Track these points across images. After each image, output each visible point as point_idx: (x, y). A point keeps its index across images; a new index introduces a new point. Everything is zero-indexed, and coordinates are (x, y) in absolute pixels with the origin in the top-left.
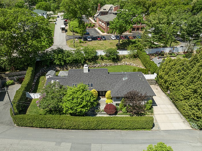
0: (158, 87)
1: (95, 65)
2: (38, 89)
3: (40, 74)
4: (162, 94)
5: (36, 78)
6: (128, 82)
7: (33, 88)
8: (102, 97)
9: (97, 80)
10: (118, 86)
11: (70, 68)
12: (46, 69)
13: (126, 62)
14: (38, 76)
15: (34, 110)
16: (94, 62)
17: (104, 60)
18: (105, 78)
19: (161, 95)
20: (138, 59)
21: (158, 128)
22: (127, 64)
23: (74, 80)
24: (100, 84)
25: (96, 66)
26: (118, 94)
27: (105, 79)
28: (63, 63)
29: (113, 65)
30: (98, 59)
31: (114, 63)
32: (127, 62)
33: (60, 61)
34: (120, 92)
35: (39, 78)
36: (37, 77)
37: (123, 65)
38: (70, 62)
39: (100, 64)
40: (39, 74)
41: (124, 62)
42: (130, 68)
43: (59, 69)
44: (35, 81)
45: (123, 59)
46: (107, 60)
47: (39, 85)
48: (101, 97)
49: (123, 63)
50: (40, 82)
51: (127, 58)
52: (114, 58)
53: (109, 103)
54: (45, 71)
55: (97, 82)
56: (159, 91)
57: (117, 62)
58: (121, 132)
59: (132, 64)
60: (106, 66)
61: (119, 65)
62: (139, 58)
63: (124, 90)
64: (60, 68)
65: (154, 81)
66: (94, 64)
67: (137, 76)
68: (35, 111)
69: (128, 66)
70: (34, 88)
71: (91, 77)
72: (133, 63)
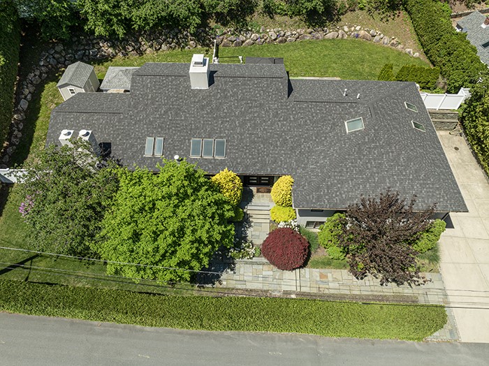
0: (463, 139)
1: (242, 38)
2: (34, 141)
3: (41, 73)
4: (475, 172)
5: (26, 91)
6: (365, 143)
7: (16, 137)
8: (258, 191)
9: (240, 126)
10: (325, 158)
11: (151, 46)
12: (63, 54)
13: (358, 28)
14: (37, 80)
15: (17, 233)
16: (238, 22)
17: (277, 18)
18: (275, 116)
19: (469, 178)
20: (403, 13)
21: (451, 332)
22: (357, 36)
23: (151, 123)
24: (254, 142)
25: (243, 42)
26: (319, 199)
27: (272, 124)
28: (121, 32)
29: (308, 37)
30: (252, 12)
31: (310, 30)
32: (362, 25)
33: (109, 21)
34: (328, 188)
35: (39, 88)
36: (32, 89)
37: (346, 37)
38: (148, 24)
39: (258, 32)
40: (37, 73)
41: (350, 27)
42: (370, 54)
43: (110, 50)
44: (24, 105)
45: (346, 12)
46: (287, 18)
47: (39, 123)
48: (254, 189)
49: (346, 29)
50: (43, 108)
51: (361, 9)
52: (315, 8)
53: (282, 225)
54: (59, 63)
55: (242, 134)
56: (463, 161)
57: (322, 25)
58: (316, 343)
59: (377, 38)
60: (281, 42)
61: (329, 40)
62: (406, 10)
63: (347, 181)
64: (113, 46)
65: (452, 118)
66: (238, 31)
67: (402, 111)
68: (20, 241)
69: (360, 43)
70: (20, 135)
71: (218, 109)
72: (383, 31)
